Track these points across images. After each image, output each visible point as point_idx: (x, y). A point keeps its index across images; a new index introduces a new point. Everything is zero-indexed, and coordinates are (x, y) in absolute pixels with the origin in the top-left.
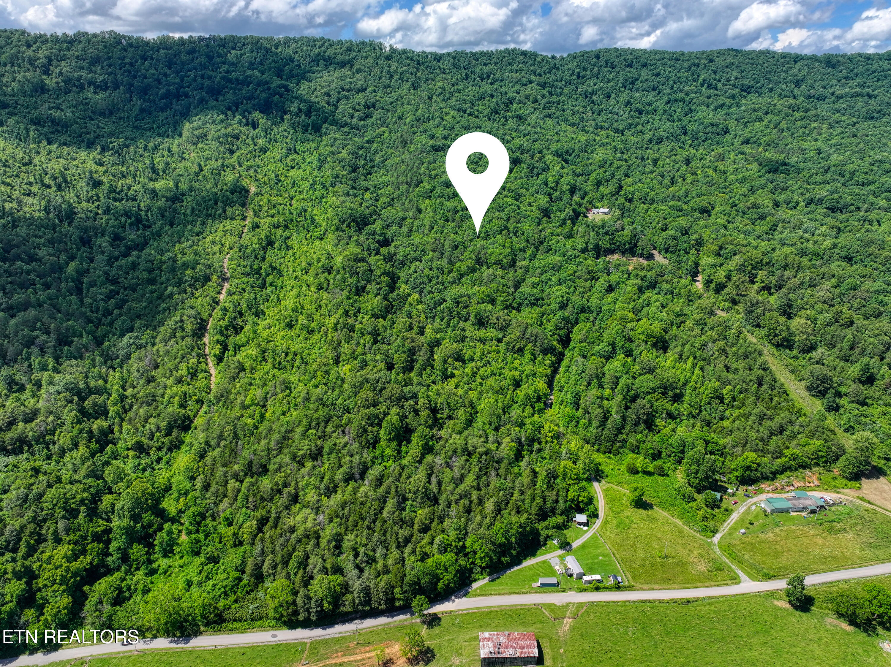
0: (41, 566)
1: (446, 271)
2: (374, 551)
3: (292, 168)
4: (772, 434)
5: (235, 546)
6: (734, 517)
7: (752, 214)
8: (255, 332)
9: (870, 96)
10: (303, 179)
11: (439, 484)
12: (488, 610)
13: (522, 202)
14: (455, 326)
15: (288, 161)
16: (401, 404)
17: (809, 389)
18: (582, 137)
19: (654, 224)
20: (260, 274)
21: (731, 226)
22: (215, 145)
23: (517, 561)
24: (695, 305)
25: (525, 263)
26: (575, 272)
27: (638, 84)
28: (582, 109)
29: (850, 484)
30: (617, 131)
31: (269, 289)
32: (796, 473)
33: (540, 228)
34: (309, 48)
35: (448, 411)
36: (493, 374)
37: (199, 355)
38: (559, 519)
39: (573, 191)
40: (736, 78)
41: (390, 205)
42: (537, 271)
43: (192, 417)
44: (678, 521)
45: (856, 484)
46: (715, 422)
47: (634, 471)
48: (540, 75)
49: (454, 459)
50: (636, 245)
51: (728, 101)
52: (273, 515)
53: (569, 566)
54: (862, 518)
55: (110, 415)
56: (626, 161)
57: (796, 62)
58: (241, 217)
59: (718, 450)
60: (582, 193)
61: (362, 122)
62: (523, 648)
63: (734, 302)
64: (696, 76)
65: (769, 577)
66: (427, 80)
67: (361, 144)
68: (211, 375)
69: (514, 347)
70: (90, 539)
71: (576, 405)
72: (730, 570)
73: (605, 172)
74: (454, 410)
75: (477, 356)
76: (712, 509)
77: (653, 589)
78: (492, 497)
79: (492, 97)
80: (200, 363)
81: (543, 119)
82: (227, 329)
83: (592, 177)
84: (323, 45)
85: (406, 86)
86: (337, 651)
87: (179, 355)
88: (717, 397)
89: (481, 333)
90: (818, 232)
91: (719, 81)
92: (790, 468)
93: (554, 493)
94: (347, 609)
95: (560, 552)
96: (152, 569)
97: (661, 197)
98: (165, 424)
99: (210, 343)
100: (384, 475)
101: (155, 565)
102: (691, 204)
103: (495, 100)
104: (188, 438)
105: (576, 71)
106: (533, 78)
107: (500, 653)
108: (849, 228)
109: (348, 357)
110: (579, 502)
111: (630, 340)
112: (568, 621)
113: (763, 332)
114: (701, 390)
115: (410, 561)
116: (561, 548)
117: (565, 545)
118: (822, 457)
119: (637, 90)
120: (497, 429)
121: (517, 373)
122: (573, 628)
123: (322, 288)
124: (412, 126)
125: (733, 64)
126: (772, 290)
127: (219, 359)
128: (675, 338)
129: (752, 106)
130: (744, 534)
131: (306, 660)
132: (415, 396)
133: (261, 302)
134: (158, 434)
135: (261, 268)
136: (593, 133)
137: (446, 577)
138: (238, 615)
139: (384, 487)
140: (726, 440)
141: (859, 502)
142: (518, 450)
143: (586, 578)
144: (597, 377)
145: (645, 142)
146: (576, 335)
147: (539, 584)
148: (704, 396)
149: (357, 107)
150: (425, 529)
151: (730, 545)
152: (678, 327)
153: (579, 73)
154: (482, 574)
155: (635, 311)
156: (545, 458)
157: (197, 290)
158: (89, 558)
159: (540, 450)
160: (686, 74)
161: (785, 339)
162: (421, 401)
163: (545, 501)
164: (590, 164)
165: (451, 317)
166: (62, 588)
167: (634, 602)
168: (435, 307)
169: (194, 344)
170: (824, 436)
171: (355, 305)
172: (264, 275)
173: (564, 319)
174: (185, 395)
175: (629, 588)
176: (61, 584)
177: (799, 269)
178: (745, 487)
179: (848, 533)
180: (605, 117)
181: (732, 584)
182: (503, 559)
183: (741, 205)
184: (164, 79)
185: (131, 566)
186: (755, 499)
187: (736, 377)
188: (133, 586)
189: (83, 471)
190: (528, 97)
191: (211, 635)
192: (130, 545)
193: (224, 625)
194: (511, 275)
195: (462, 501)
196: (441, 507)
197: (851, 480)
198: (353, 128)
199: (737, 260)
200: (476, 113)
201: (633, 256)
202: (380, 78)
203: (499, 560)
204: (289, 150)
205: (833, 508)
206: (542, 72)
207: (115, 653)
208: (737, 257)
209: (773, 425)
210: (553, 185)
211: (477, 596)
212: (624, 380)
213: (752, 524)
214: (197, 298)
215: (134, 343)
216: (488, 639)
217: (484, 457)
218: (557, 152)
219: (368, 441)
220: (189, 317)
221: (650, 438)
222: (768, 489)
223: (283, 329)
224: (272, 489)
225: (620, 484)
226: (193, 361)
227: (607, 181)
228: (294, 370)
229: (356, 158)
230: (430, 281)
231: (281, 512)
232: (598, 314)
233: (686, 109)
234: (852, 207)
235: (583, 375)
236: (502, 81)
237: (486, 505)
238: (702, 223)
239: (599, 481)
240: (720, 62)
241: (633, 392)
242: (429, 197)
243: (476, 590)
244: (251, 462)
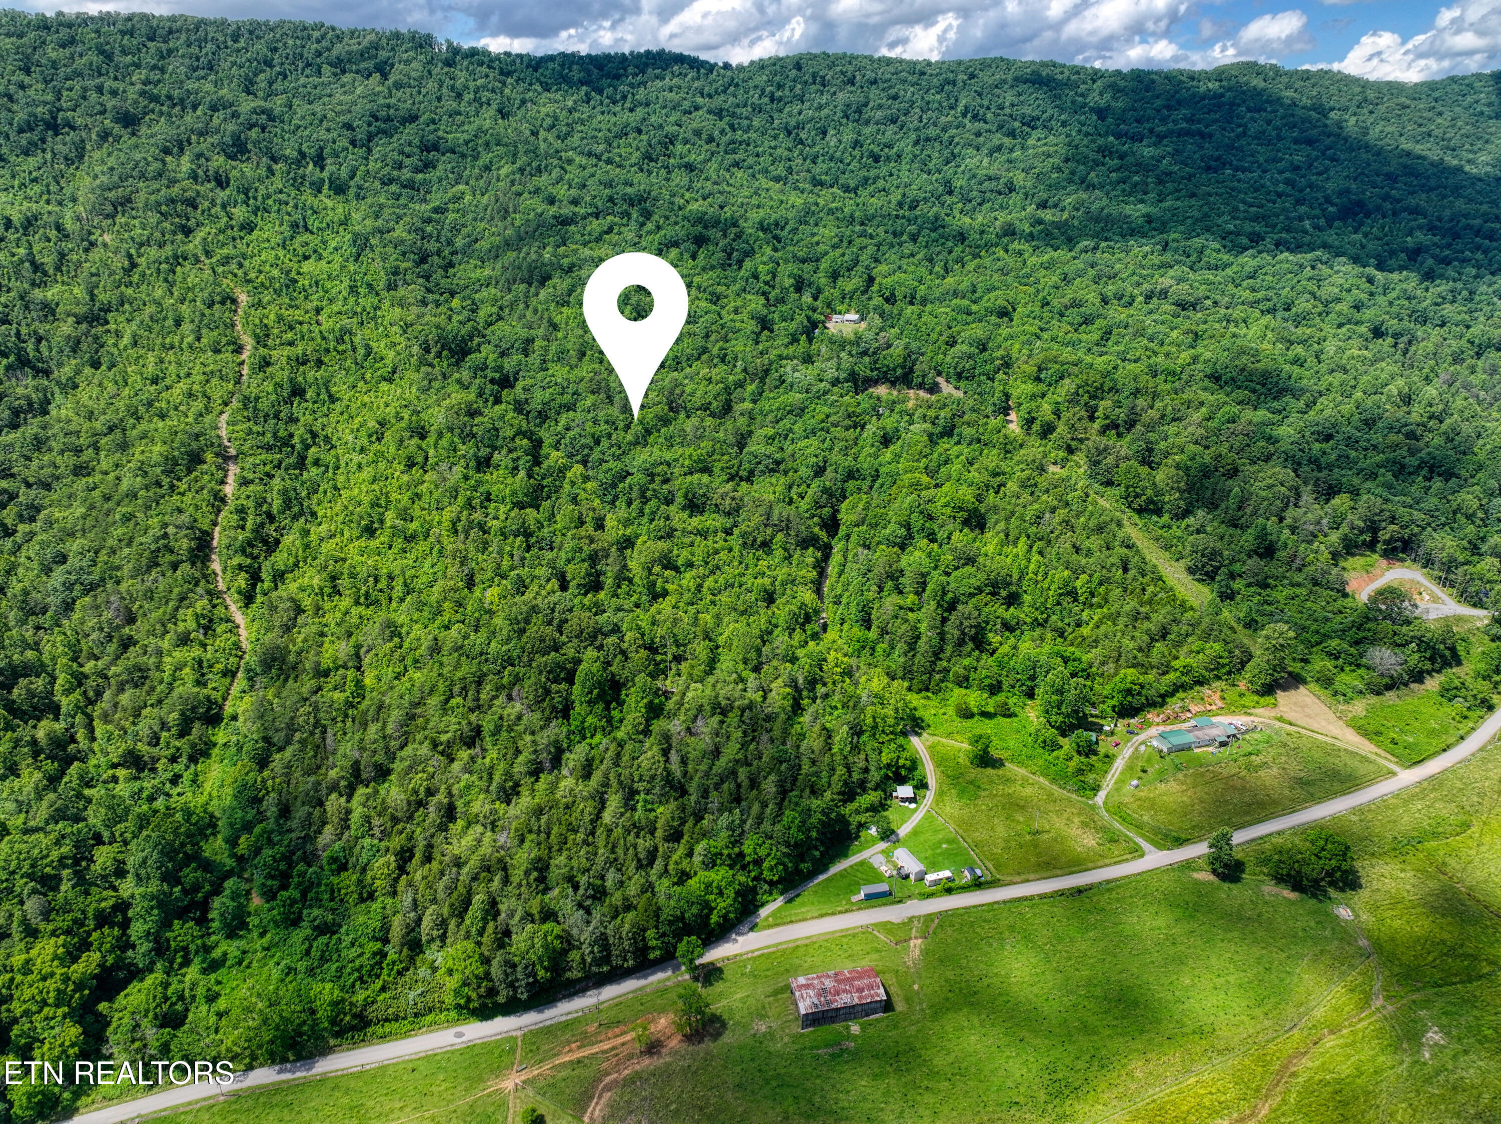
0: (12, 980)
1: (621, 425)
2: (602, 878)
3: (306, 258)
4: (1153, 640)
5: (362, 900)
6: (1119, 764)
7: (1073, 315)
8: (307, 546)
9: (1202, 135)
10: (329, 277)
11: (684, 762)
12: (791, 945)
13: (723, 307)
14: (653, 513)
15: (296, 246)
16: (597, 643)
17: (1191, 571)
18: (797, 200)
19: (934, 336)
20: (293, 447)
21: (1045, 335)
22: (153, 218)
23: (821, 867)
24: (1017, 458)
25: (747, 405)
26: (828, 416)
27: (867, 113)
28: (786, 153)
29: (1262, 700)
30: (847, 189)
31: (314, 471)
32: (1193, 693)
33: (761, 347)
34: (298, 42)
35: (674, 648)
36: (729, 586)
37: (209, 593)
38: (872, 797)
39: (799, 288)
40: (1013, 105)
41: (500, 318)
42: (770, 418)
43: (220, 700)
44: (1042, 779)
45: (1269, 700)
46: (1070, 630)
47: (966, 714)
48: (710, 96)
49: (699, 722)
50: (911, 370)
51: (1007, 141)
52: (421, 844)
53: (900, 864)
54: (1285, 745)
55: (63, 710)
56: (871, 237)
57: (1094, 81)
58: (231, 348)
59: (1083, 670)
60: (813, 290)
61: (420, 176)
62: (862, 990)
63: (1070, 450)
64: (952, 101)
65: (1179, 842)
66: (523, 102)
67: (427, 215)
68: (238, 627)
69: (755, 540)
70: (91, 924)
71: (867, 623)
72: (1128, 840)
73: (843, 255)
74: (685, 645)
75: (697, 559)
76: (1087, 756)
77: (1028, 881)
78: (769, 773)
79: (640, 132)
80: (214, 606)
81: (728, 170)
82: (251, 545)
83: (824, 265)
84: (323, 37)
85: (489, 113)
86: (569, 1043)
87: (174, 596)
88: (1068, 593)
89: (696, 522)
90: (1167, 341)
91: (988, 108)
92: (1183, 687)
93: (863, 756)
94: (575, 974)
95: (883, 845)
96: (213, 960)
97: (937, 293)
98: (175, 715)
99: (225, 570)
100: (593, 759)
101: (217, 954)
102: (983, 303)
103: (644, 137)
104: (221, 736)
105: (768, 89)
106: (699, 100)
107: (828, 1003)
108: (1209, 333)
109: (490, 574)
110: (898, 768)
111: (930, 518)
112: (916, 944)
113: (1117, 491)
114: (1045, 585)
115: (663, 886)
116: (882, 839)
117: (888, 834)
118: (1224, 666)
119: (867, 122)
120: (757, 669)
121: (767, 581)
122: (925, 953)
123: (414, 465)
124: (513, 183)
125: (1004, 81)
126: (1121, 429)
127: (248, 598)
128: (995, 509)
129: (1045, 148)
130: (1137, 787)
131: (521, 1063)
132: (616, 629)
133: (304, 494)
134: (164, 734)
135: (291, 436)
136: (811, 192)
137: (723, 905)
138: (390, 1011)
139: (597, 777)
140: (1090, 655)
141: (1278, 724)
142: (794, 699)
143: (930, 877)
144: (890, 577)
145: (892, 206)
146: (847, 514)
147: (862, 895)
148: (1051, 593)
149: (407, 149)
150: (675, 836)
151: (1120, 806)
152: (997, 493)
153: (772, 94)
154: (771, 894)
155: (930, 472)
156: (836, 708)
157: (179, 479)
158: (96, 956)
159: (826, 696)
160: (938, 97)
161: (1150, 501)
162: (629, 637)
163: (849, 771)
164: (818, 244)
165: (645, 500)
166: (60, 1012)
167: (1004, 902)
168: (614, 486)
169: (197, 574)
170: (1222, 636)
171: (481, 489)
172: (299, 447)
173: (825, 490)
174: (200, 663)
175: (993, 884)
176: (57, 1006)
177: (1155, 396)
178: (1126, 721)
179: (1270, 768)
180: (825, 166)
181: (1134, 858)
182: (802, 866)
183: (1055, 302)
184: (21, 93)
185: (171, 963)
186: (1142, 737)
187: (1091, 560)
188: (187, 994)
189: (42, 811)
190: (698, 133)
191: (349, 1050)
192: (166, 924)
193: (370, 1030)
194: (729, 425)
195: (725, 786)
196: (693, 798)
197: (1263, 694)
198: (405, 187)
199: (1068, 385)
200: (617, 159)
201: (909, 388)
202: (439, 99)
203: (796, 868)
204: (294, 226)
205: (1247, 737)
206: (712, 91)
207: (182, 1105)
208: (1067, 381)
209: (1152, 626)
210: (768, 278)
211: (770, 927)
212: (935, 579)
213: (1144, 771)
214: (183, 494)
215: (76, 581)
216: (807, 986)
217: (746, 714)
218: (761, 223)
219: (554, 708)
220: (178, 527)
221: (982, 663)
222: (1157, 720)
223: (358, 539)
224: (409, 803)
225: (949, 735)
226: (201, 605)
227: (849, 270)
228: (394, 605)
229: (423, 239)
230: (598, 442)
231: (432, 836)
232: (874, 481)
233: (946, 153)
234: (1208, 303)
235: (869, 575)
236: (647, 105)
237: (763, 786)
238: (1005, 331)
239: (918, 734)
240: (986, 77)
241: (950, 595)
242: (567, 303)
243: (766, 919)
244: (357, 763)
